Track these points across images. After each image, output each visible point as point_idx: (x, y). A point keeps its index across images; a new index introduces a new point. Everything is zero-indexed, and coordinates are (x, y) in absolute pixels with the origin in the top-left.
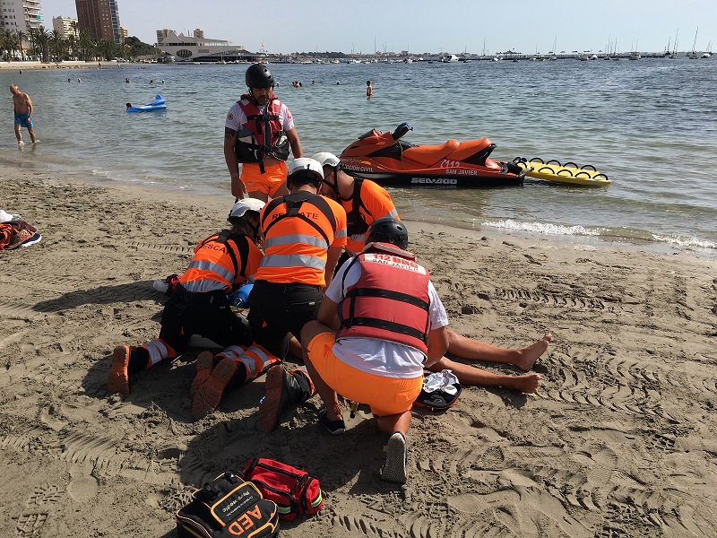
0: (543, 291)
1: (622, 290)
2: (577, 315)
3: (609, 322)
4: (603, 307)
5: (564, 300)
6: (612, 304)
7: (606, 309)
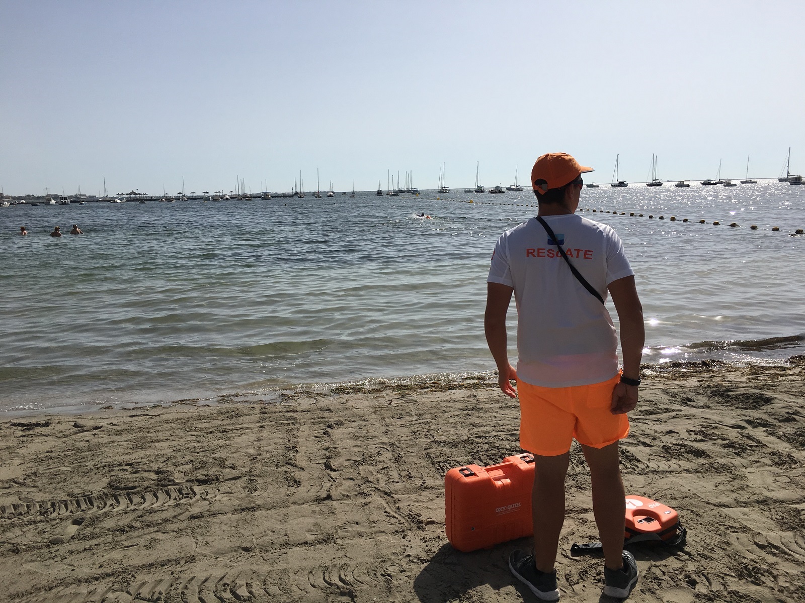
0: (115, 490)
1: (221, 463)
2: (157, 517)
3: (198, 517)
4: (195, 494)
5: (143, 497)
6: (206, 487)
7: (198, 497)
